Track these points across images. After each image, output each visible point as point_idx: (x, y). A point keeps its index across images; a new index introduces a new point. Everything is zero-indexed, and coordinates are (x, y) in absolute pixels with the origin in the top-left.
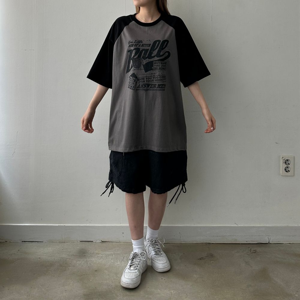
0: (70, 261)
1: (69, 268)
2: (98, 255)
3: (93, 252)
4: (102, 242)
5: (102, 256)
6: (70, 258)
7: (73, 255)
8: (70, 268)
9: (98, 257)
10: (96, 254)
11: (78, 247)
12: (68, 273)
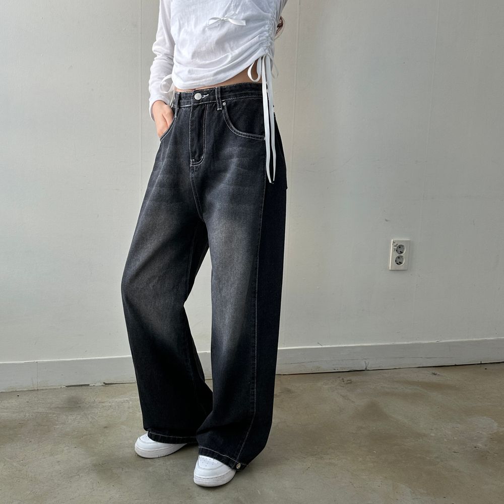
0: (55, 417)
1: (55, 426)
2: (104, 404)
3: (93, 400)
4: (106, 384)
5: (110, 404)
6: (53, 412)
7: (58, 407)
8: (58, 426)
9: (104, 407)
10: (99, 403)
11: (64, 396)
12: (56, 435)
